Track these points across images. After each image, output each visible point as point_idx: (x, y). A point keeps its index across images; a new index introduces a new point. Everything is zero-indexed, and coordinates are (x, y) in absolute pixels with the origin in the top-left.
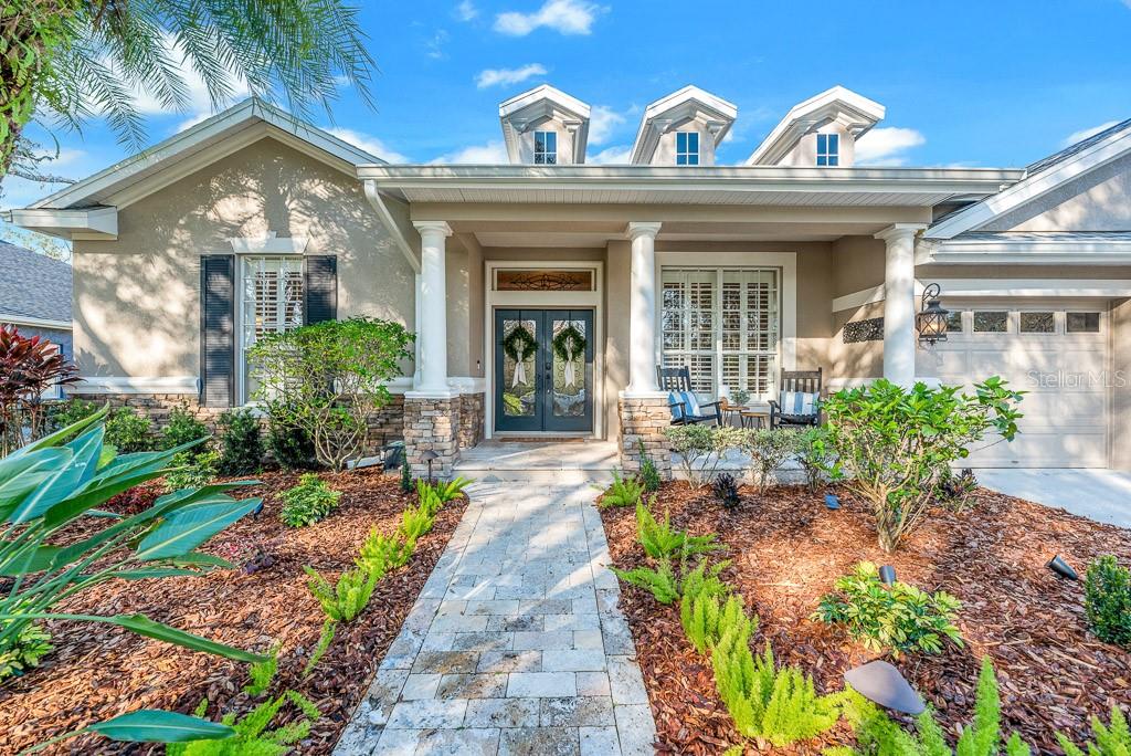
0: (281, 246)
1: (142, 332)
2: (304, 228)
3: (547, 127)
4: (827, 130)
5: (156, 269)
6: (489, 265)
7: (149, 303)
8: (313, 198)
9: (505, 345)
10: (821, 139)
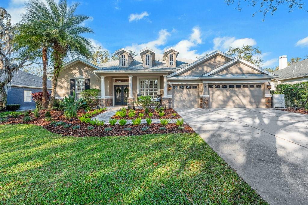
0: (81, 77)
1: (61, 89)
2: (85, 75)
3: (123, 54)
4: (171, 54)
5: (63, 80)
6: (113, 79)
7: (62, 85)
8: (86, 70)
9: (116, 91)
10: (170, 55)
